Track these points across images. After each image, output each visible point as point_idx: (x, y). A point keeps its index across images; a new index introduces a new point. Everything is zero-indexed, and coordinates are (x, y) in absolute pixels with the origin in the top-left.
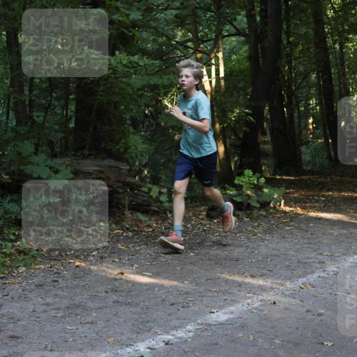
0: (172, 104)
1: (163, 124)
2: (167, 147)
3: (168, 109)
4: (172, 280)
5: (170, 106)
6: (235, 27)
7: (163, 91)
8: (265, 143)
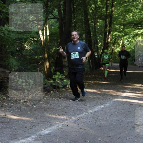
0: (28, 46)
1: (24, 54)
2: (25, 63)
3: (26, 48)
4: (26, 117)
5: (27, 46)
6: (53, 15)
7: (24, 41)
8: (65, 61)
